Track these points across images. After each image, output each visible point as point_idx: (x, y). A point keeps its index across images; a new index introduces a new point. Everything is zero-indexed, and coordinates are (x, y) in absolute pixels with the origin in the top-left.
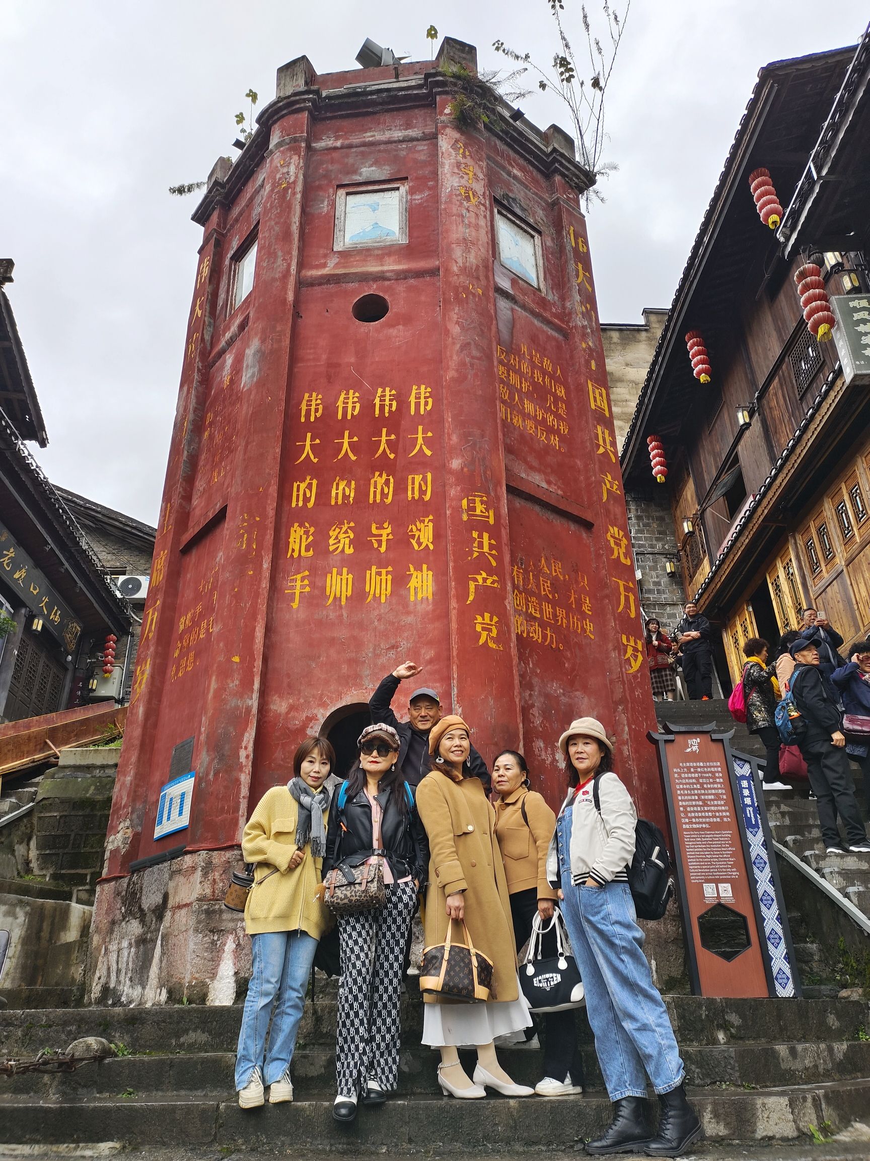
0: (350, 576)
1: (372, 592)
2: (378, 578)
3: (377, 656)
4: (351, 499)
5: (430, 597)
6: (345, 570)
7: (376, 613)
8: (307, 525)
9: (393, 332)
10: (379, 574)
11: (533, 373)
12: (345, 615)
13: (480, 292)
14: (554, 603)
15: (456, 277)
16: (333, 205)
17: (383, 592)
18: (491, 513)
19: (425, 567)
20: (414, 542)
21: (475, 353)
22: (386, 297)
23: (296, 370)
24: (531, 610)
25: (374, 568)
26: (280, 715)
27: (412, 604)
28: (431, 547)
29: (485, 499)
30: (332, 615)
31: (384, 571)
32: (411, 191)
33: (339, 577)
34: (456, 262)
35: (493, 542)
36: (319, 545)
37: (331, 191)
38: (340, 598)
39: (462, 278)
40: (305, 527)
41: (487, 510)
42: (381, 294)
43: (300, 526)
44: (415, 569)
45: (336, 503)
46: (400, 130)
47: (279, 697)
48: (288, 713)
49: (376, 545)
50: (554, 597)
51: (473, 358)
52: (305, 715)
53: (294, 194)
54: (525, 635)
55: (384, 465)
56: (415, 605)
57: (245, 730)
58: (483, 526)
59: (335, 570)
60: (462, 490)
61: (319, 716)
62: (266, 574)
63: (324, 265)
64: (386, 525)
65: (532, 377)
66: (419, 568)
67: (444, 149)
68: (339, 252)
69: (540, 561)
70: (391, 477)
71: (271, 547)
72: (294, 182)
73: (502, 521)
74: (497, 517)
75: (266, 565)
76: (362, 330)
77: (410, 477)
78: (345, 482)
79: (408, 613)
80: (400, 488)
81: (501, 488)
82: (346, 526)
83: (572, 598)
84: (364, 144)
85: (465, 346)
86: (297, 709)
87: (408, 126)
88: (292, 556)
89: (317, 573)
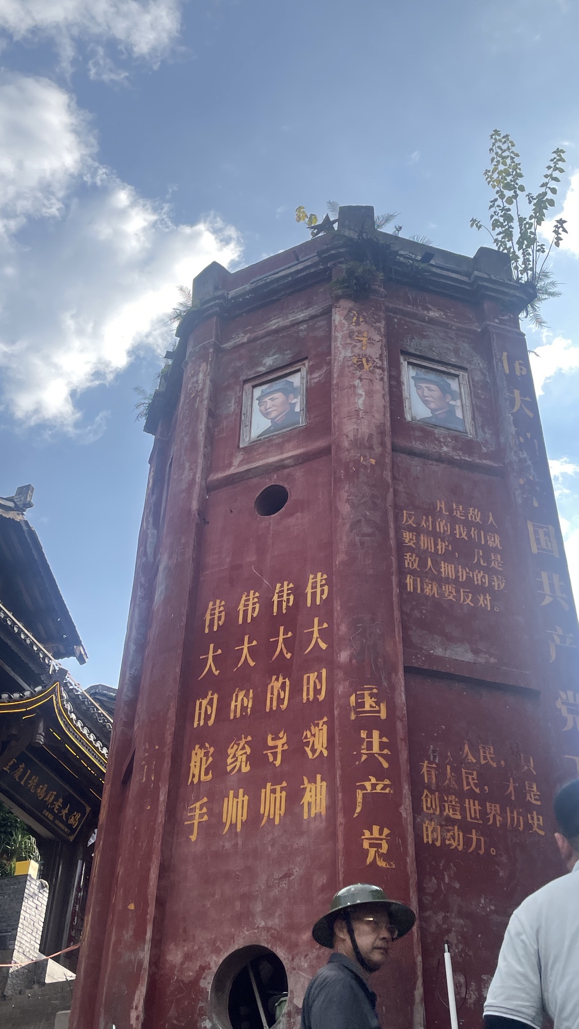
0: (246, 797)
1: (266, 814)
2: (273, 796)
3: (269, 887)
4: (249, 710)
5: (324, 813)
6: (241, 791)
7: (270, 837)
8: (207, 745)
9: (291, 521)
10: (273, 791)
11: (453, 529)
12: (240, 843)
13: (373, 461)
14: (482, 799)
15: (347, 453)
16: (240, 402)
17: (277, 812)
18: (383, 707)
19: (319, 777)
20: (308, 750)
21: (366, 529)
22: (286, 486)
23: (202, 579)
24: (449, 812)
25: (269, 785)
26: (175, 966)
27: (305, 823)
28: (325, 753)
29: (375, 691)
30: (228, 845)
31: (278, 788)
32: (311, 371)
33: (235, 800)
34: (347, 436)
35: (385, 740)
36: (218, 768)
37: (238, 388)
38: (236, 824)
39: (352, 453)
40: (206, 748)
41: (378, 703)
42: (281, 484)
43: (200, 748)
44: (309, 782)
45: (235, 716)
46: (302, 310)
47: (175, 945)
48: (182, 964)
49: (271, 759)
50: (482, 790)
51: (364, 535)
52: (198, 964)
53: (201, 401)
54: (438, 844)
55: (282, 668)
56: (309, 823)
57: (136, 986)
58: (371, 723)
59: (231, 793)
60: (351, 685)
61: (212, 964)
62: (162, 808)
63: (230, 465)
64: (281, 735)
65: (453, 534)
66: (313, 780)
67: (337, 322)
68: (244, 448)
69: (462, 749)
70: (287, 680)
71: (168, 777)
72: (202, 390)
73: (398, 713)
74: (391, 710)
75: (163, 797)
76: (263, 524)
77: (305, 677)
78: (243, 692)
79: (301, 834)
80: (296, 690)
81: (397, 674)
82: (244, 740)
83: (511, 788)
84: (268, 334)
85: (356, 524)
86: (191, 957)
87: (309, 305)
88: (192, 781)
89: (216, 797)
